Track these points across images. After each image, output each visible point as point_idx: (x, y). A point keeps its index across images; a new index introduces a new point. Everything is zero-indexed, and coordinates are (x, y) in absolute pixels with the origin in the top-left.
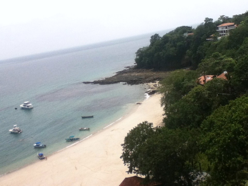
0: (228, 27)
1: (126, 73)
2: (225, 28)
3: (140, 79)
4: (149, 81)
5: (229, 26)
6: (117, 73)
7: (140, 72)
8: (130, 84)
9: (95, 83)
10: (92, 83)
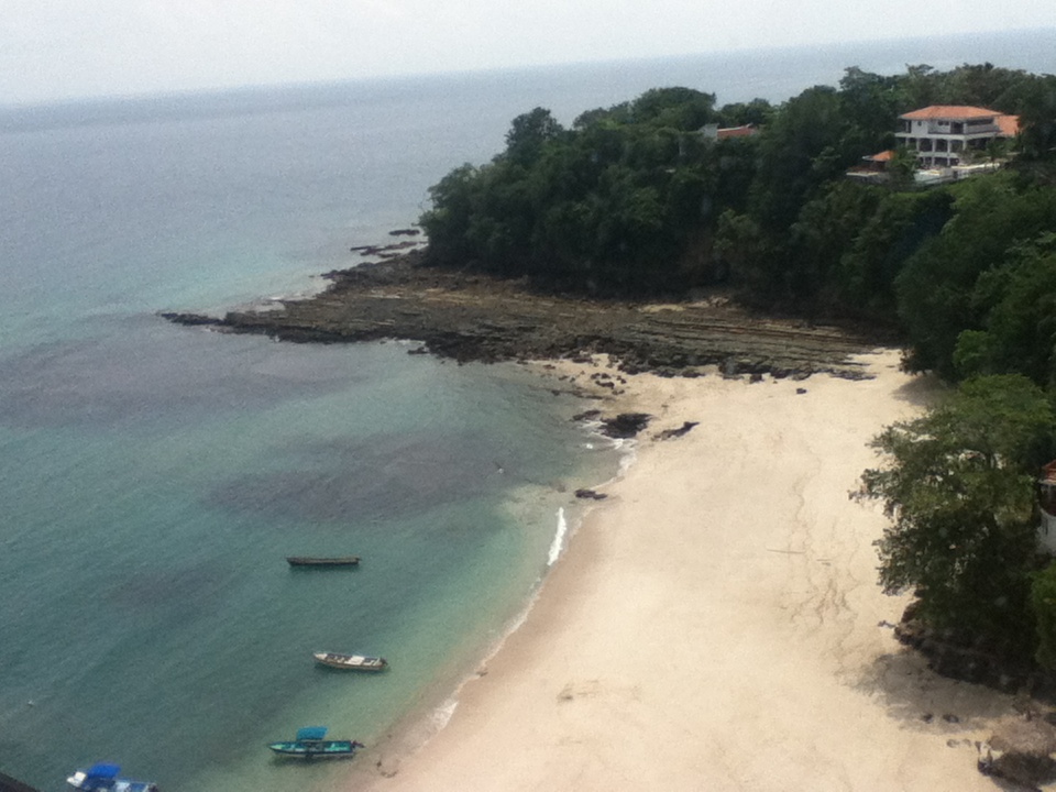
0: (965, 126)
1: (383, 283)
2: (948, 128)
3: (497, 335)
4: (552, 351)
5: (972, 122)
6: (326, 276)
7: (458, 286)
8: (452, 356)
9: (239, 323)
10: (216, 322)
